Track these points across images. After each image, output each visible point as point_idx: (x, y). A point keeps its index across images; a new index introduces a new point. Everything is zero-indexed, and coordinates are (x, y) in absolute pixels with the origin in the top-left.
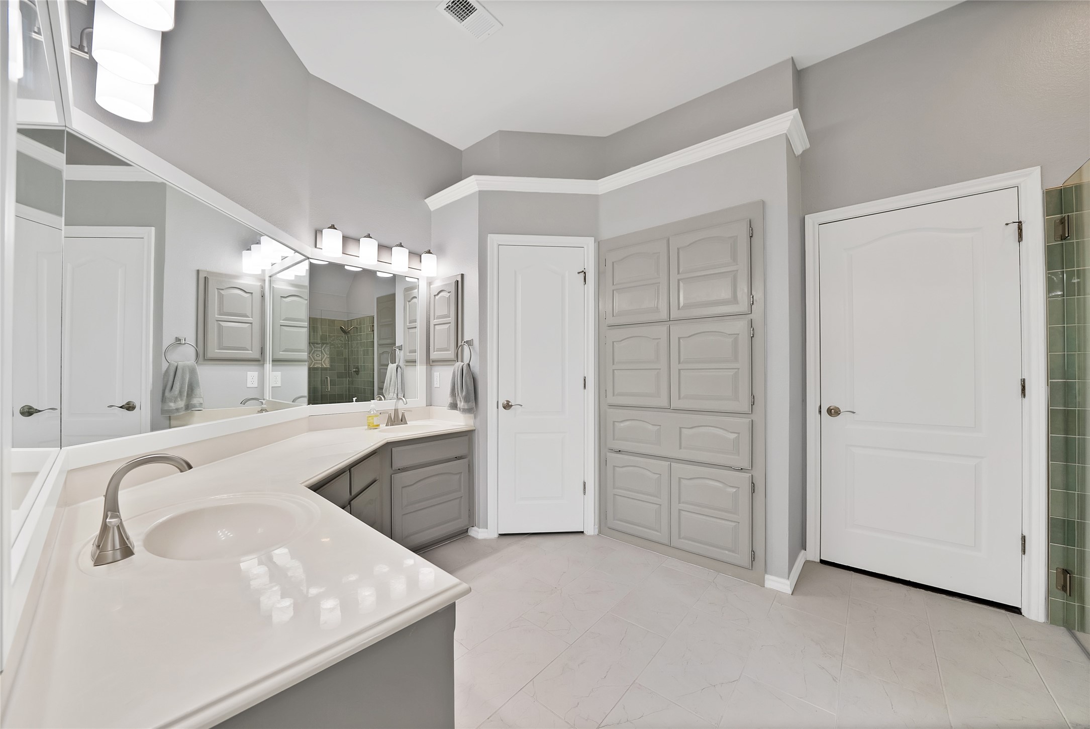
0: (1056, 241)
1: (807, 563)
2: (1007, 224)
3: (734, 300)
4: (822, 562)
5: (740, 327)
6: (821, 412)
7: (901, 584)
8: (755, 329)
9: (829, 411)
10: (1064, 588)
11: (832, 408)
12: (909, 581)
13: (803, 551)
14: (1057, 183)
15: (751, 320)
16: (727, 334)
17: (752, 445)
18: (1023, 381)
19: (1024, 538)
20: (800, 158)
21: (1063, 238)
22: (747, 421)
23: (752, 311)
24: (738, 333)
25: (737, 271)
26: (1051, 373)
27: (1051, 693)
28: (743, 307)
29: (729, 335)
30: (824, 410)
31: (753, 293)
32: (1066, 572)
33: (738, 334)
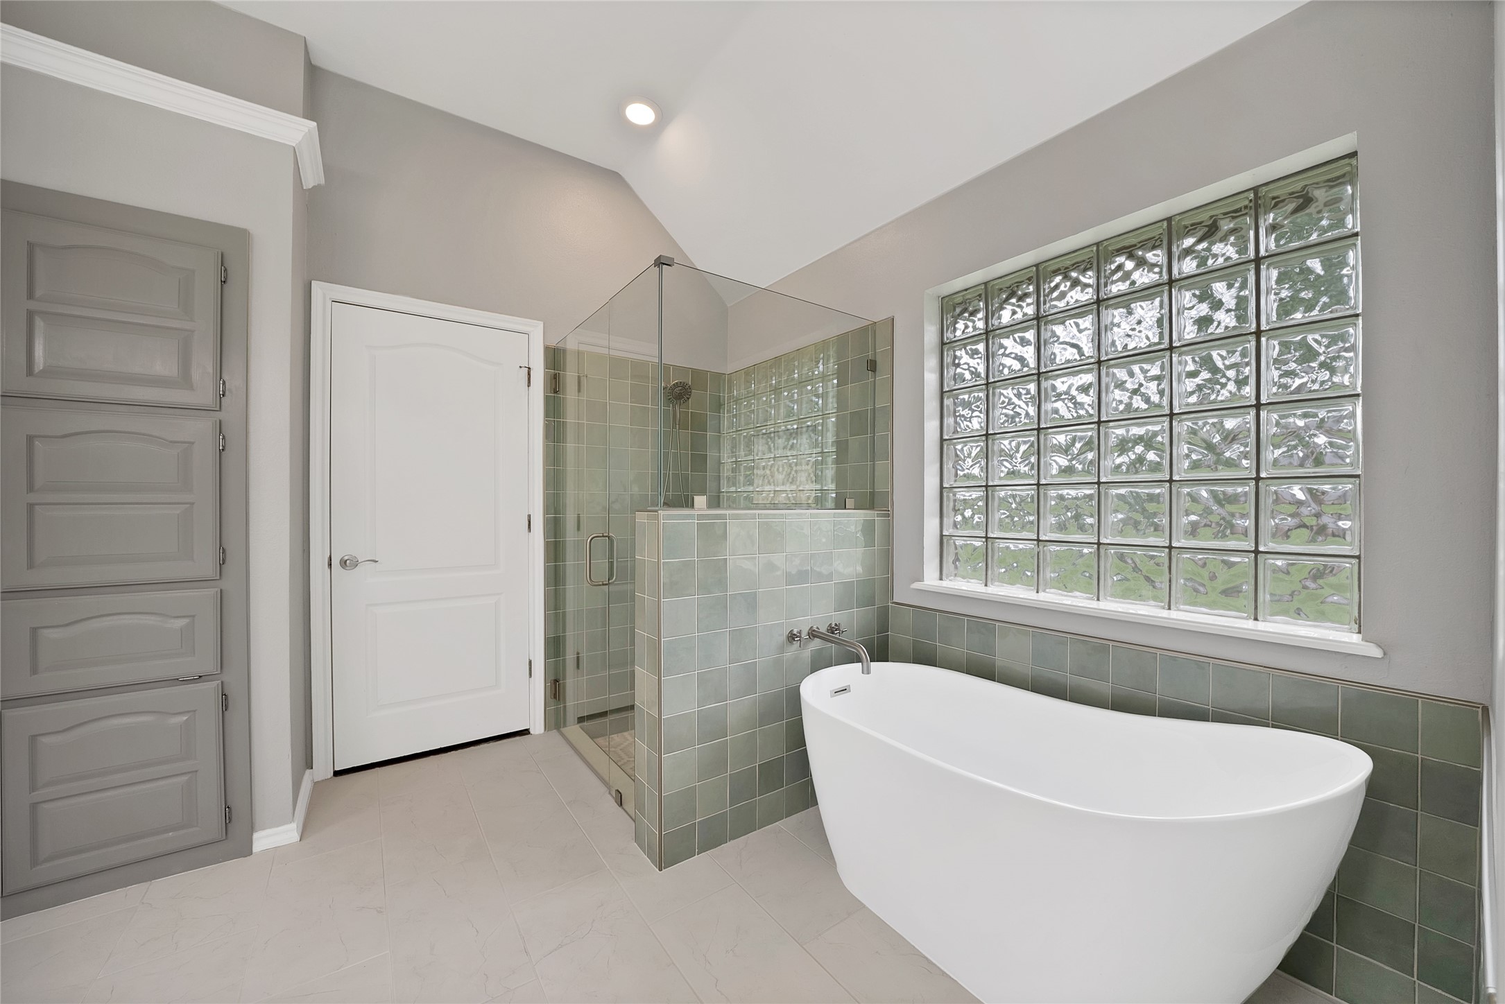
0: (551, 393)
1: (317, 785)
2: (521, 367)
3: (185, 380)
4: (337, 773)
5: (198, 430)
6: (331, 565)
7: (432, 757)
8: (226, 436)
9: (344, 563)
10: (555, 697)
11: (346, 558)
12: (441, 749)
13: (308, 771)
14: (553, 343)
15: (220, 421)
16: (167, 441)
17: (221, 631)
18: (529, 516)
19: (530, 662)
20: (307, 193)
21: (555, 392)
22: (211, 592)
23: (223, 407)
24: (192, 440)
25: (193, 331)
26: (547, 510)
27: (555, 789)
28: (204, 394)
29: (171, 442)
30: (335, 562)
31: (225, 377)
32: (556, 681)
33: (193, 443)
